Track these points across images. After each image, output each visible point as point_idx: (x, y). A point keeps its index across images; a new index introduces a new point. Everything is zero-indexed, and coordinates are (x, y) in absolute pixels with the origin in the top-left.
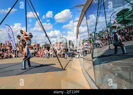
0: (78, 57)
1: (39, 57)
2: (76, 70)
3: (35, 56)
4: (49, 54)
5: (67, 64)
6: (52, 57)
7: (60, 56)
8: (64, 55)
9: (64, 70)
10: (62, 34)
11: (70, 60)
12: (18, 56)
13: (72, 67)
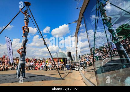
0: (78, 70)
1: (37, 70)
2: (75, 80)
3: (32, 68)
4: (47, 67)
5: (66, 75)
6: (50, 70)
7: (59, 68)
8: (62, 67)
9: (63, 79)
10: (60, 49)
11: (69, 72)
12: (15, 69)
13: (71, 77)
